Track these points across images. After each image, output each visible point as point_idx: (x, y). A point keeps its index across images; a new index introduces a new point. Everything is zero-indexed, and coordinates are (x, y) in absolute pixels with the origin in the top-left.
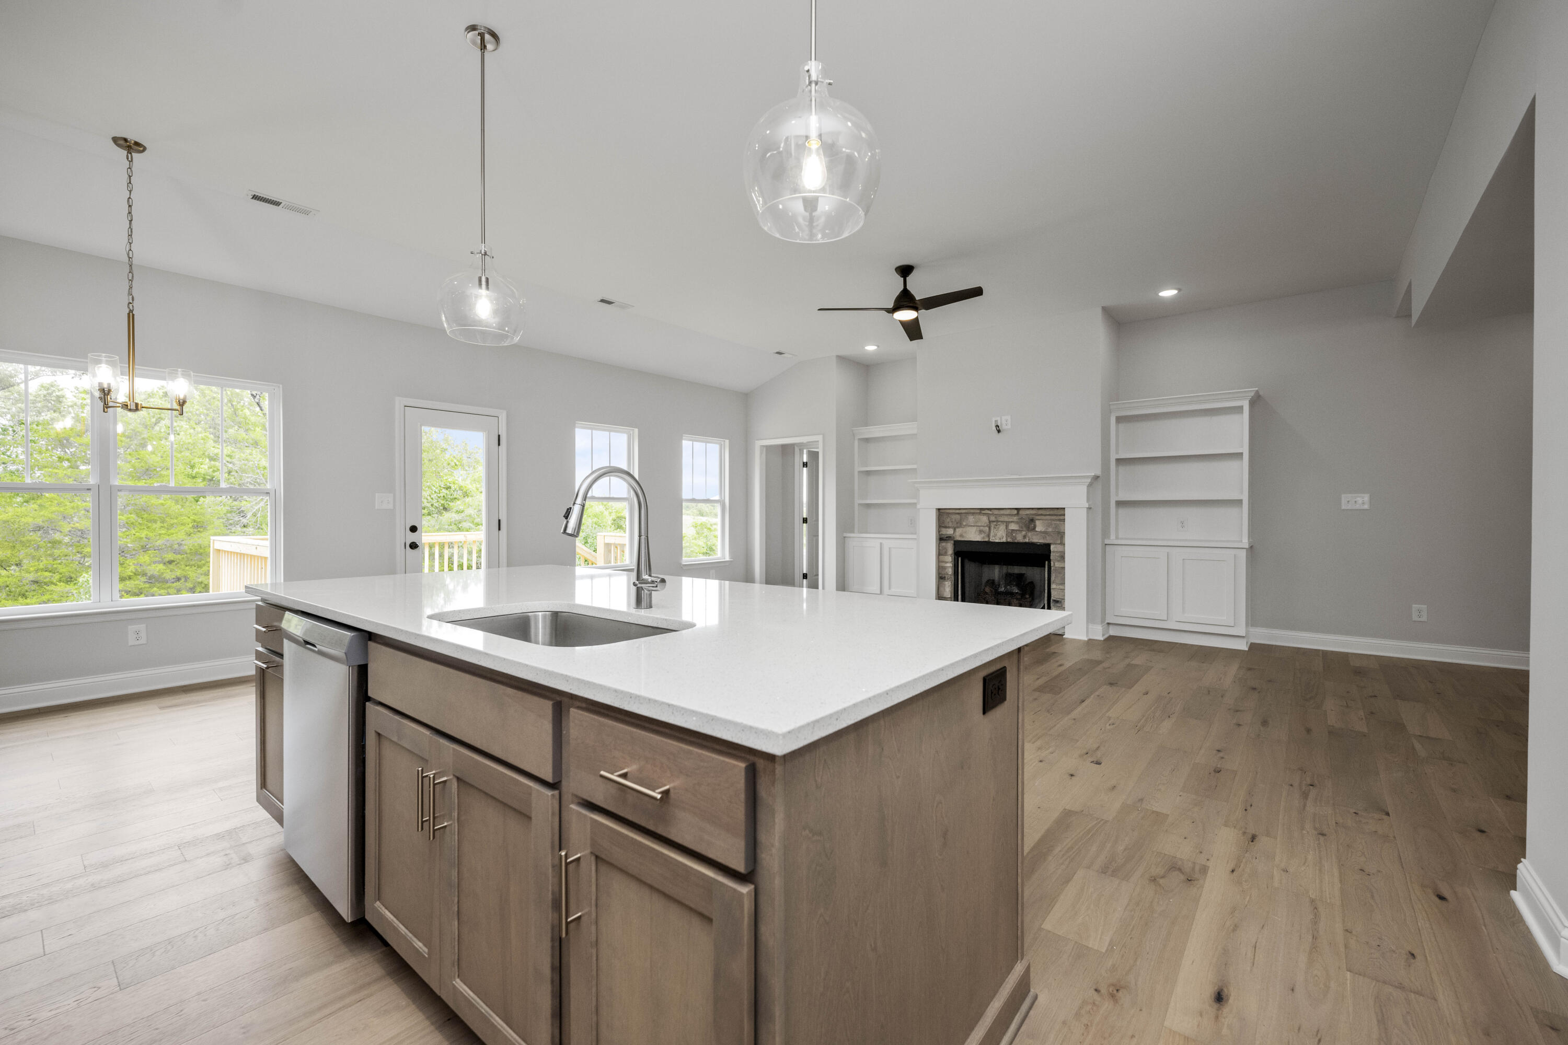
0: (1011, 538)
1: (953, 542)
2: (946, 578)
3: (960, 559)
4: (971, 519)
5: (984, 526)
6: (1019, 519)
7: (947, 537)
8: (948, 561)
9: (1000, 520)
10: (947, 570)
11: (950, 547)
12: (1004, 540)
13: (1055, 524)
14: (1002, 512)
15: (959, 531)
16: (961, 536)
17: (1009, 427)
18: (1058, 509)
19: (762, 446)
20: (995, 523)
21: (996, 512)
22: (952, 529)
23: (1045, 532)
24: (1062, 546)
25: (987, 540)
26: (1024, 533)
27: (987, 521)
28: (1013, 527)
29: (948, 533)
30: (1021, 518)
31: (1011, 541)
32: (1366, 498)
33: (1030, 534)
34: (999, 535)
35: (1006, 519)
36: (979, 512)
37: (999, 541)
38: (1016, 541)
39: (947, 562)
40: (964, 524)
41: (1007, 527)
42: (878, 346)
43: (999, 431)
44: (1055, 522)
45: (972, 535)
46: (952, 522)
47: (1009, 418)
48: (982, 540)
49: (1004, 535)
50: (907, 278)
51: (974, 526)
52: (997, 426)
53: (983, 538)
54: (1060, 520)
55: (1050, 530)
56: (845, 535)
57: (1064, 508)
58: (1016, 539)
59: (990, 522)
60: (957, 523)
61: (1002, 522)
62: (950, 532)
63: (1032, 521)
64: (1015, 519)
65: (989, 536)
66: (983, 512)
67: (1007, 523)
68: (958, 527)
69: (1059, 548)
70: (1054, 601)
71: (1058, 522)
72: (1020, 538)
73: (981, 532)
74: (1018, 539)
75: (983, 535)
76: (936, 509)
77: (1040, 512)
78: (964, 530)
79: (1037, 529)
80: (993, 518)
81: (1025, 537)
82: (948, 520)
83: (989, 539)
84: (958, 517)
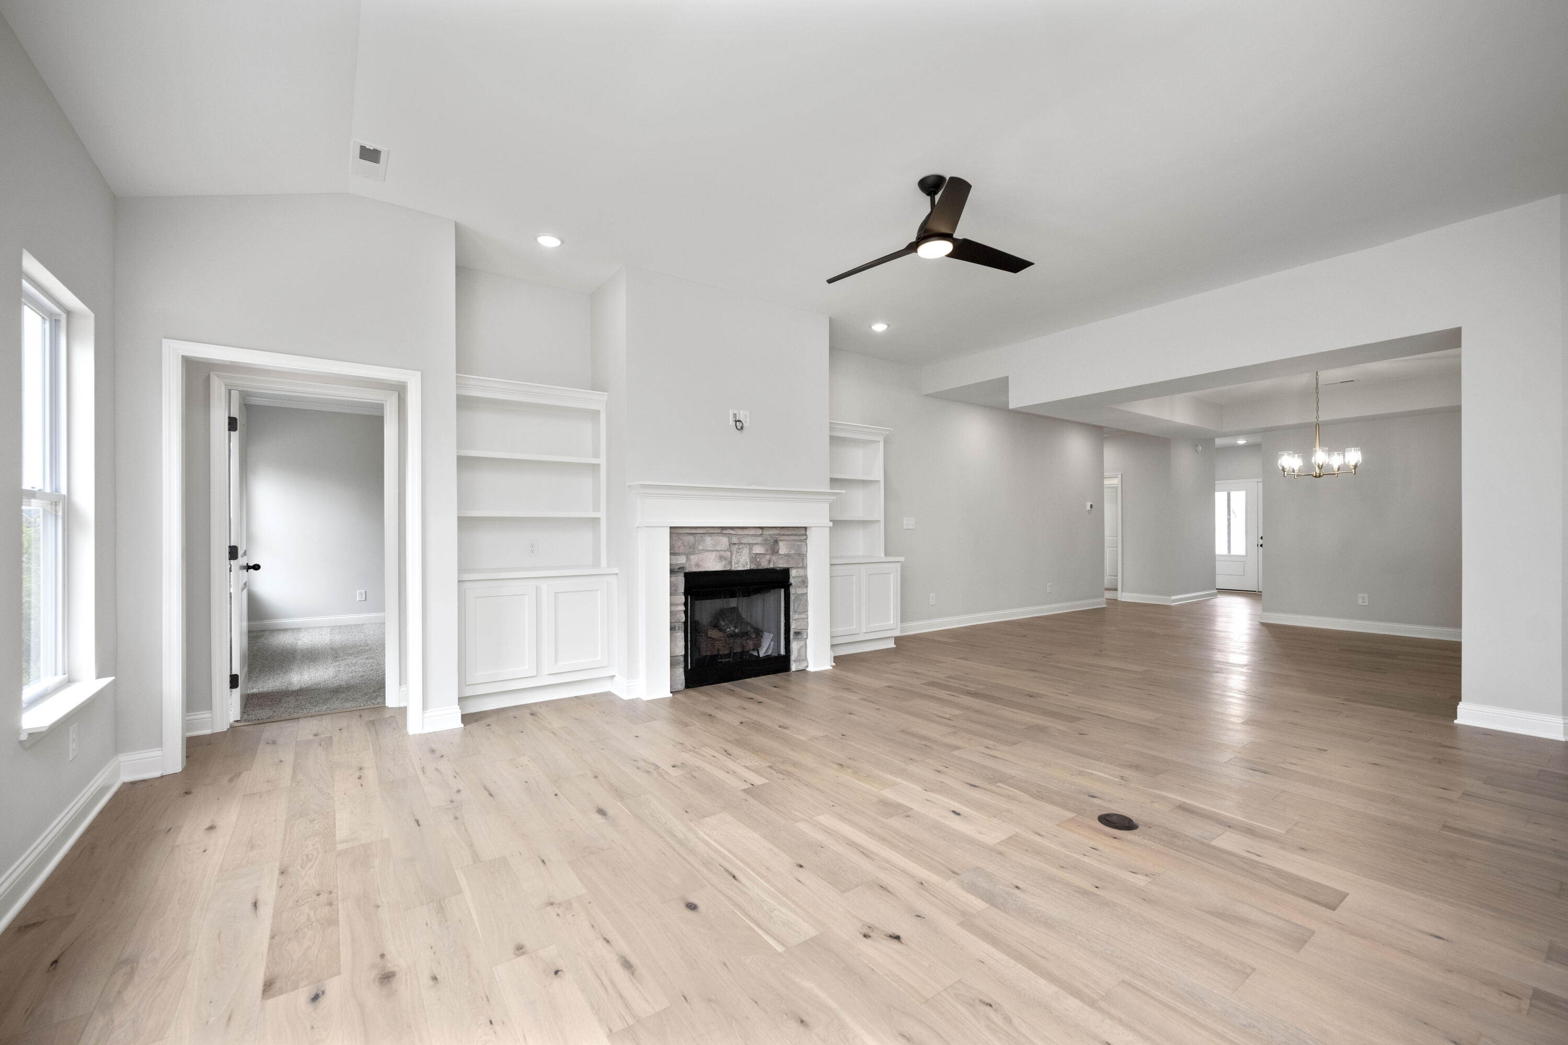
0: (755, 564)
1: (683, 574)
2: (677, 628)
3: (690, 598)
4: (709, 541)
5: (724, 551)
6: (764, 540)
7: (679, 569)
8: (678, 602)
9: (743, 542)
10: (678, 616)
11: (681, 580)
12: (748, 567)
13: (798, 545)
14: (746, 532)
15: (694, 559)
16: (697, 565)
18: (798, 527)
20: (737, 546)
21: (740, 532)
22: (684, 557)
23: (788, 555)
25: (728, 568)
26: (768, 557)
27: (728, 544)
28: (758, 550)
29: (679, 562)
30: (766, 540)
31: (756, 568)
33: (774, 558)
34: (742, 562)
35: (750, 540)
36: (719, 531)
37: (743, 569)
38: (760, 568)
39: (679, 604)
40: (700, 548)
41: (751, 549)
43: (740, 428)
44: (798, 543)
45: (712, 564)
46: (684, 546)
48: (723, 570)
49: (748, 561)
51: (712, 551)
53: (725, 566)
54: (800, 541)
55: (793, 552)
57: (805, 528)
58: (760, 565)
59: (731, 544)
60: (690, 548)
61: (745, 544)
62: (681, 560)
63: (776, 542)
64: (760, 540)
65: (730, 563)
66: (725, 532)
67: (751, 545)
68: (690, 554)
69: (801, 572)
71: (800, 543)
72: (764, 564)
73: (721, 558)
74: (763, 565)
75: (724, 563)
76: (668, 528)
77: (783, 532)
78: (701, 556)
79: (780, 552)
80: (735, 540)
81: (769, 562)
82: (680, 543)
83: (732, 566)
84: (691, 538)
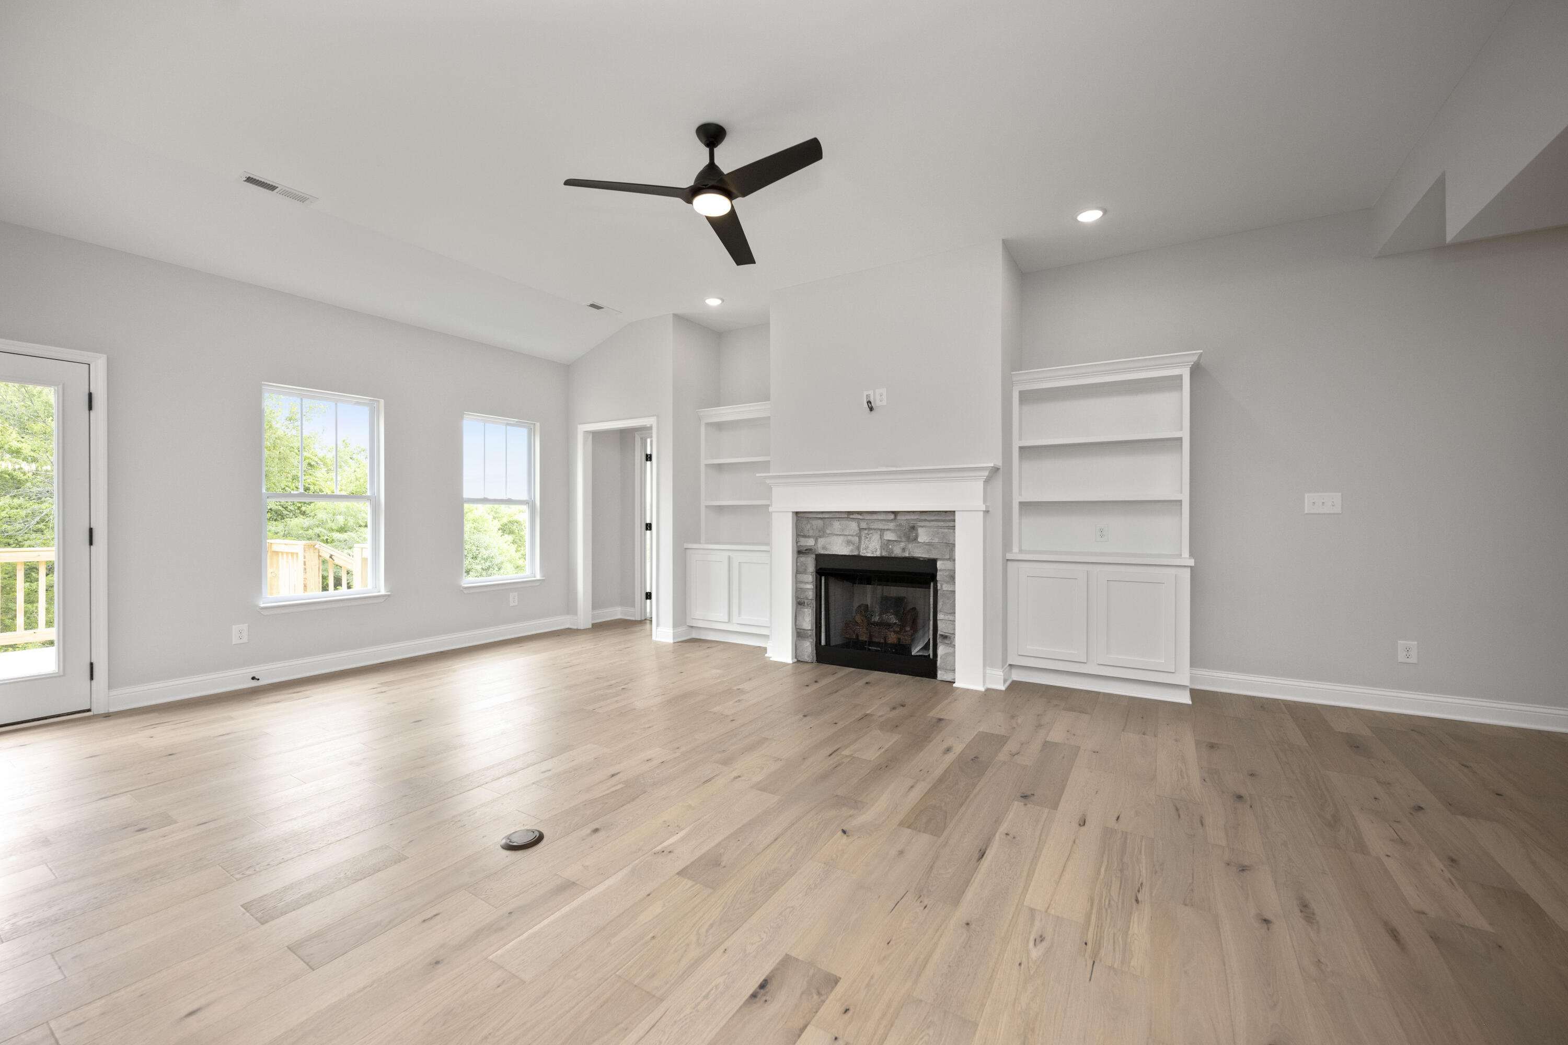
0: (886, 552)
1: (814, 556)
2: (806, 604)
3: (823, 578)
4: (837, 525)
5: (852, 536)
6: (897, 526)
7: (806, 550)
8: (806, 581)
9: (873, 527)
10: (807, 593)
11: (810, 563)
12: (878, 554)
13: (942, 533)
14: (875, 517)
15: (821, 542)
16: (824, 548)
17: (884, 403)
18: (946, 512)
19: (587, 433)
20: (866, 532)
21: (868, 517)
22: (812, 539)
23: (929, 544)
24: (952, 563)
25: (856, 553)
26: (903, 544)
27: (857, 529)
28: (889, 536)
29: (808, 544)
30: (900, 525)
31: (887, 556)
32: (1337, 497)
33: (910, 546)
34: (872, 548)
35: (881, 526)
36: (846, 516)
37: (872, 555)
38: (893, 555)
39: (807, 583)
40: (828, 532)
41: (881, 536)
42: (723, 300)
43: (871, 409)
44: (943, 530)
45: (839, 547)
46: (813, 529)
47: (884, 391)
48: (851, 554)
49: (878, 547)
50: (715, 149)
51: (840, 535)
52: (869, 402)
53: (852, 551)
54: (948, 527)
55: (936, 540)
56: (686, 546)
57: (954, 512)
58: (892, 552)
59: (861, 529)
60: (819, 531)
61: (875, 529)
62: (810, 542)
63: (913, 528)
64: (892, 525)
65: (858, 548)
66: (851, 516)
67: (882, 531)
68: (820, 537)
69: (948, 565)
70: (942, 635)
71: (946, 530)
72: (897, 552)
73: (849, 542)
74: (895, 552)
75: (851, 547)
76: (793, 512)
77: (924, 517)
78: (828, 540)
79: (920, 540)
80: (863, 525)
81: (904, 550)
82: (808, 527)
83: (859, 552)
84: (820, 522)
